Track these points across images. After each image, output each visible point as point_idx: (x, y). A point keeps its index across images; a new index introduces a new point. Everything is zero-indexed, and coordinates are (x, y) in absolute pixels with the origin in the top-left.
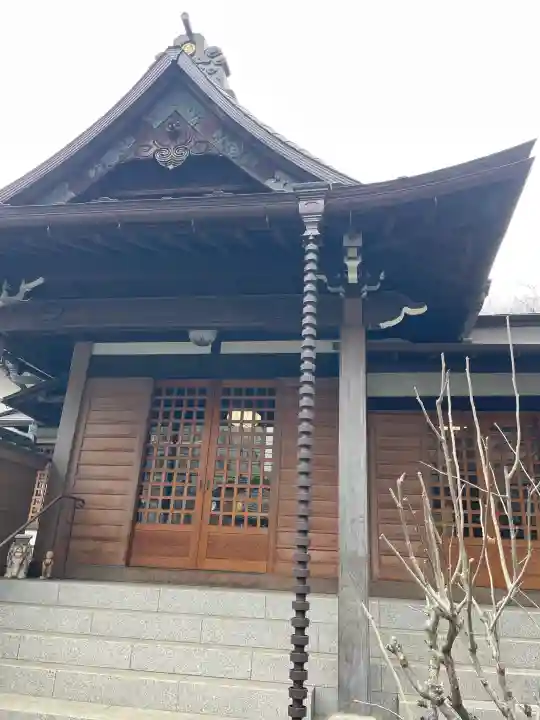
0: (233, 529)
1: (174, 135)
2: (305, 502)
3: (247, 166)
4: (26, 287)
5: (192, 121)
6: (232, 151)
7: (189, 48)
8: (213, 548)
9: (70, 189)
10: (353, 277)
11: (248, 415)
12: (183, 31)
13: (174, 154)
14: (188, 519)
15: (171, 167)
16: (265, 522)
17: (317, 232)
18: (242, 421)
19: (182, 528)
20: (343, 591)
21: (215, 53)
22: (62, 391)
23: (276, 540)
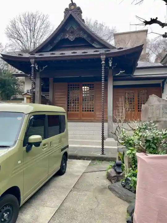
0: (87, 112)
1: (72, 32)
2: (103, 109)
3: (88, 40)
4: (44, 68)
5: (75, 29)
6: (85, 37)
7: (73, 7)
8: (83, 116)
9: (51, 46)
10: (110, 65)
11: (86, 88)
12: (71, 3)
13: (72, 37)
14: (78, 111)
15: (72, 40)
16: (93, 111)
17: (104, 63)
18: (84, 89)
19: (77, 112)
20: (108, 122)
21: (79, 9)
22: (48, 86)
23: (95, 114)
